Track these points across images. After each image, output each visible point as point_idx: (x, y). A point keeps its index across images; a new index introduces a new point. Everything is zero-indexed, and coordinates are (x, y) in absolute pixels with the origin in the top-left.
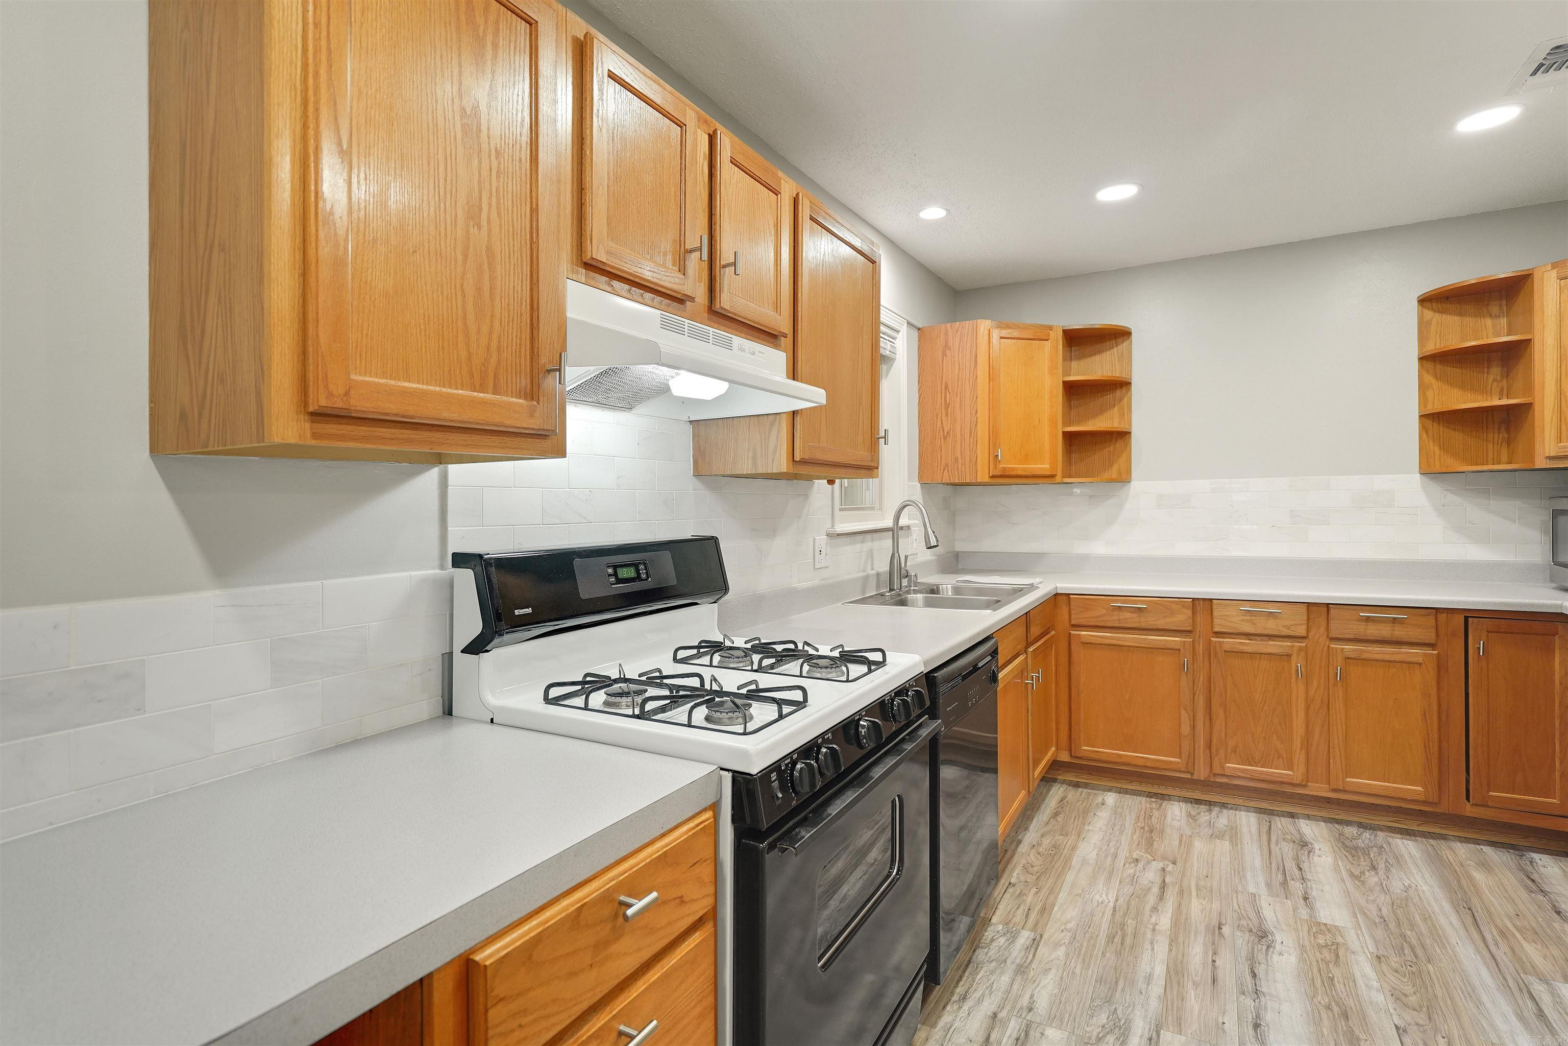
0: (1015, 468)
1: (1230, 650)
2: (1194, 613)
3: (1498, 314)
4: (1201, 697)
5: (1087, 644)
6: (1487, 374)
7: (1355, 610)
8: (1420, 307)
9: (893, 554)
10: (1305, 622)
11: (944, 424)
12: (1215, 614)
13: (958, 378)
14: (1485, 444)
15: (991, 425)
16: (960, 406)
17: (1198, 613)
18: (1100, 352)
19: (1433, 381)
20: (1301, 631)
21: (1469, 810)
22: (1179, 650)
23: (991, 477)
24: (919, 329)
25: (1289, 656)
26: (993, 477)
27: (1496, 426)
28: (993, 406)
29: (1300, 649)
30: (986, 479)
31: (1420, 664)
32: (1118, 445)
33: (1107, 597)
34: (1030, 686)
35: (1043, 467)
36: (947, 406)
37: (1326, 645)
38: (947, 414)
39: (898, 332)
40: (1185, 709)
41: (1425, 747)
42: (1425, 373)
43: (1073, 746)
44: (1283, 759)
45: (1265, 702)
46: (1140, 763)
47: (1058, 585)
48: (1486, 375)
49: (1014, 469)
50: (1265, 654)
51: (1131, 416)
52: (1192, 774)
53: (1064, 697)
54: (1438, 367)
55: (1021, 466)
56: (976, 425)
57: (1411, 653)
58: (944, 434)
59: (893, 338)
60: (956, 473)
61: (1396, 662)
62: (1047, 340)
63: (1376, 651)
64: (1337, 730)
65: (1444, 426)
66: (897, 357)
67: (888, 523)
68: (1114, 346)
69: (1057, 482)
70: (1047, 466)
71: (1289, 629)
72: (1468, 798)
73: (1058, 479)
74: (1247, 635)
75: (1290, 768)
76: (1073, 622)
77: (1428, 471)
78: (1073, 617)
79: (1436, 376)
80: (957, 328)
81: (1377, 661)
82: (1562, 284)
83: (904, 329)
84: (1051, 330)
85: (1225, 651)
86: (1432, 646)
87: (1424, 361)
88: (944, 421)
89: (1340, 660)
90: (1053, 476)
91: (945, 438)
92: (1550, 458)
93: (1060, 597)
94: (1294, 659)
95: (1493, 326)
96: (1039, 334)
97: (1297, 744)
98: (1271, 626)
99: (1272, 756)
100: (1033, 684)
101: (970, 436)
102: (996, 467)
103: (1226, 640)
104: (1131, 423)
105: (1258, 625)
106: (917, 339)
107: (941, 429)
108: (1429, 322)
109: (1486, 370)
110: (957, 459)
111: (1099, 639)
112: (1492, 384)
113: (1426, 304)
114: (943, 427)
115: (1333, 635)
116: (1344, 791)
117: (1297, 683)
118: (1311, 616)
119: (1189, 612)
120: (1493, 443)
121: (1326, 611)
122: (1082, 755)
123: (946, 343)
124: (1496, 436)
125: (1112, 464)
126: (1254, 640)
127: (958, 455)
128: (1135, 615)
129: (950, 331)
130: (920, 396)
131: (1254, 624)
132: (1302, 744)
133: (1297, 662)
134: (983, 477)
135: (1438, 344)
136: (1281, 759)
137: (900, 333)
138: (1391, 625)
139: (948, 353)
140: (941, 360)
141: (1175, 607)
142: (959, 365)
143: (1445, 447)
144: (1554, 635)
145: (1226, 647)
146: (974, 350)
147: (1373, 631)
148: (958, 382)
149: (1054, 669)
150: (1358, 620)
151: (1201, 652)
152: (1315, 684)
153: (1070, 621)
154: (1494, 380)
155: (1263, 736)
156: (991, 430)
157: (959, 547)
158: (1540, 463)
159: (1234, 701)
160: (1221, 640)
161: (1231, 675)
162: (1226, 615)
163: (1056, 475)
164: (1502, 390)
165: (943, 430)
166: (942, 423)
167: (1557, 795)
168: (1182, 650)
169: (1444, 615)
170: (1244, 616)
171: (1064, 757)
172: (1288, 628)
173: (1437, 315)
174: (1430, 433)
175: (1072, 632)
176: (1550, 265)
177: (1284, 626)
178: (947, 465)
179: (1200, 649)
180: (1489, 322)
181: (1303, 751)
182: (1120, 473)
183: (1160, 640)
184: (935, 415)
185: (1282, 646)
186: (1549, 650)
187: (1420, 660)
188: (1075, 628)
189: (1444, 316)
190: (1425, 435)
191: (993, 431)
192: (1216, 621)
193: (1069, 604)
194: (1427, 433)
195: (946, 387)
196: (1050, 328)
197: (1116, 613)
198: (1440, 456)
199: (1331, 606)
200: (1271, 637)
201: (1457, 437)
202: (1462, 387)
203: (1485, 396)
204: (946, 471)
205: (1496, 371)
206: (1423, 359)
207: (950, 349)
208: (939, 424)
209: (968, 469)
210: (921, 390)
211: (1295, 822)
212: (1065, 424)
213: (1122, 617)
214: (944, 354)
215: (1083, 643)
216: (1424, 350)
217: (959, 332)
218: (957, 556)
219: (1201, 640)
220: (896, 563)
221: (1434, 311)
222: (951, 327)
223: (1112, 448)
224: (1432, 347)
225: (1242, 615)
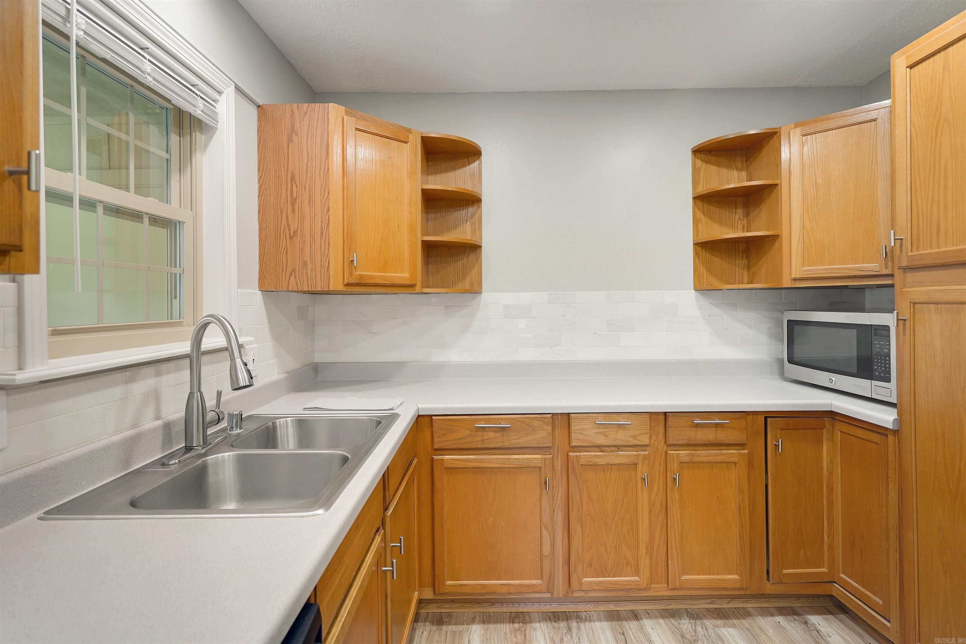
0: (373, 276)
1: (586, 464)
2: (553, 429)
3: (741, 168)
4: (560, 514)
5: (451, 470)
6: (735, 213)
7: (687, 416)
8: (693, 157)
9: (191, 394)
10: (648, 431)
11: (290, 222)
12: (573, 428)
13: (307, 169)
14: (734, 267)
15: (345, 226)
16: (310, 201)
17: (557, 428)
18: (454, 168)
19: (702, 216)
20: (645, 440)
21: (769, 588)
22: (540, 468)
23: (346, 285)
24: (259, 107)
25: (636, 465)
26: (348, 285)
27: (741, 254)
28: (347, 204)
29: (645, 458)
30: (341, 288)
31: (735, 463)
32: (470, 258)
33: (470, 417)
34: (388, 573)
35: (403, 276)
36: (294, 201)
37: (664, 451)
38: (293, 210)
39: (220, 93)
40: (546, 529)
41: (740, 539)
42: (697, 211)
43: (436, 582)
44: (631, 567)
45: (616, 512)
46: (505, 589)
47: (420, 406)
48: (734, 215)
49: (371, 277)
50: (615, 465)
51: (481, 232)
52: (552, 594)
53: (427, 529)
54: (705, 205)
55: (380, 274)
56: (328, 224)
57: (729, 453)
58: (290, 234)
59: (214, 101)
60: (305, 280)
61: (718, 463)
62: (406, 143)
63: (704, 454)
64: (675, 531)
65: (709, 253)
66: (219, 126)
67: (185, 347)
68: (467, 164)
69: (417, 291)
70: (407, 275)
71: (636, 439)
72: (768, 579)
73: (418, 289)
74: (600, 448)
75: (637, 574)
76: (436, 446)
77: (699, 288)
78: (436, 440)
79: (704, 213)
80: (305, 110)
81: (703, 462)
82: (804, 140)
83: (229, 92)
84: (410, 133)
85: (582, 465)
86: (742, 445)
87: (697, 200)
88: (290, 218)
89: (676, 465)
90: (412, 286)
91: (291, 238)
92: (795, 280)
93: (421, 419)
94: (639, 467)
95: (738, 177)
96: (398, 134)
97: (643, 550)
98: (622, 437)
99: (622, 564)
100: (393, 571)
101: (322, 236)
102: (351, 274)
103: (582, 454)
104: (481, 237)
105: (610, 436)
106: (256, 118)
107: (287, 228)
108: (699, 170)
109: (734, 210)
110: (305, 264)
111: (463, 463)
112: (738, 222)
113: (697, 154)
114: (289, 226)
115: (671, 442)
116: (681, 589)
117: (642, 491)
118: (652, 424)
119: (550, 428)
120: (739, 267)
121: (664, 419)
122: (447, 591)
123: (293, 127)
124: (741, 262)
125: (465, 277)
126: (607, 451)
127: (307, 258)
128: (498, 435)
129: (296, 112)
130: (260, 187)
131: (606, 436)
132: (647, 549)
133: (643, 470)
134: (336, 284)
135: (705, 187)
136: (629, 566)
137: (224, 96)
138: (714, 429)
139: (294, 138)
140: (285, 145)
141: (536, 423)
142: (308, 154)
143: (710, 270)
144: (822, 429)
145: (582, 461)
146: (326, 138)
147: (702, 436)
148: (307, 173)
149: (416, 502)
150: (691, 427)
151: (559, 467)
152: (655, 489)
153: (432, 445)
154: (739, 219)
155: (614, 545)
156: (345, 231)
157: (320, 358)
158: (787, 283)
159: (589, 514)
160: (578, 454)
161: (586, 487)
162: (581, 429)
163: (416, 285)
164: (744, 226)
165: (290, 229)
166: (288, 220)
167: (825, 565)
168: (543, 469)
169: (751, 417)
170: (598, 428)
171: (428, 594)
172: (635, 437)
173: (704, 164)
174: (701, 258)
175: (435, 457)
176: (793, 124)
177: (632, 436)
178: (294, 270)
179: (559, 464)
180: (735, 173)
181: (648, 556)
182: (472, 284)
183: (523, 459)
184: (279, 211)
185: (629, 456)
186: (819, 441)
187: (735, 459)
188: (438, 452)
189: (709, 165)
190: (697, 260)
191: (347, 233)
192: (573, 436)
193: (432, 426)
194: (699, 257)
195: (293, 178)
196: (409, 131)
197: (479, 433)
198: (707, 277)
199: (669, 414)
200: (619, 447)
201: (718, 262)
202: (720, 223)
203: (734, 230)
204: (293, 277)
205: (740, 211)
206: (695, 198)
207: (297, 134)
208: (284, 221)
209: (319, 276)
210: (262, 180)
211: (640, 623)
212: (423, 234)
213: (485, 437)
214: (290, 140)
215: (446, 468)
216: (696, 192)
217: (308, 116)
218: (316, 368)
219: (560, 455)
220: (195, 406)
221: (703, 161)
222: (298, 109)
223: (465, 260)
224: (702, 189)
225: (596, 428)
